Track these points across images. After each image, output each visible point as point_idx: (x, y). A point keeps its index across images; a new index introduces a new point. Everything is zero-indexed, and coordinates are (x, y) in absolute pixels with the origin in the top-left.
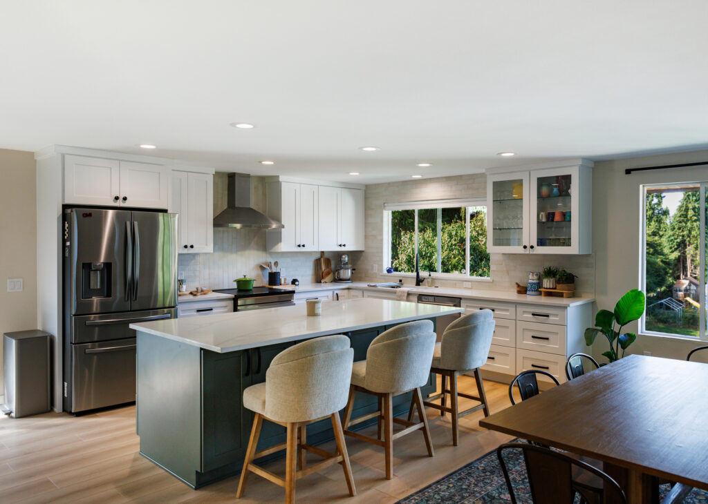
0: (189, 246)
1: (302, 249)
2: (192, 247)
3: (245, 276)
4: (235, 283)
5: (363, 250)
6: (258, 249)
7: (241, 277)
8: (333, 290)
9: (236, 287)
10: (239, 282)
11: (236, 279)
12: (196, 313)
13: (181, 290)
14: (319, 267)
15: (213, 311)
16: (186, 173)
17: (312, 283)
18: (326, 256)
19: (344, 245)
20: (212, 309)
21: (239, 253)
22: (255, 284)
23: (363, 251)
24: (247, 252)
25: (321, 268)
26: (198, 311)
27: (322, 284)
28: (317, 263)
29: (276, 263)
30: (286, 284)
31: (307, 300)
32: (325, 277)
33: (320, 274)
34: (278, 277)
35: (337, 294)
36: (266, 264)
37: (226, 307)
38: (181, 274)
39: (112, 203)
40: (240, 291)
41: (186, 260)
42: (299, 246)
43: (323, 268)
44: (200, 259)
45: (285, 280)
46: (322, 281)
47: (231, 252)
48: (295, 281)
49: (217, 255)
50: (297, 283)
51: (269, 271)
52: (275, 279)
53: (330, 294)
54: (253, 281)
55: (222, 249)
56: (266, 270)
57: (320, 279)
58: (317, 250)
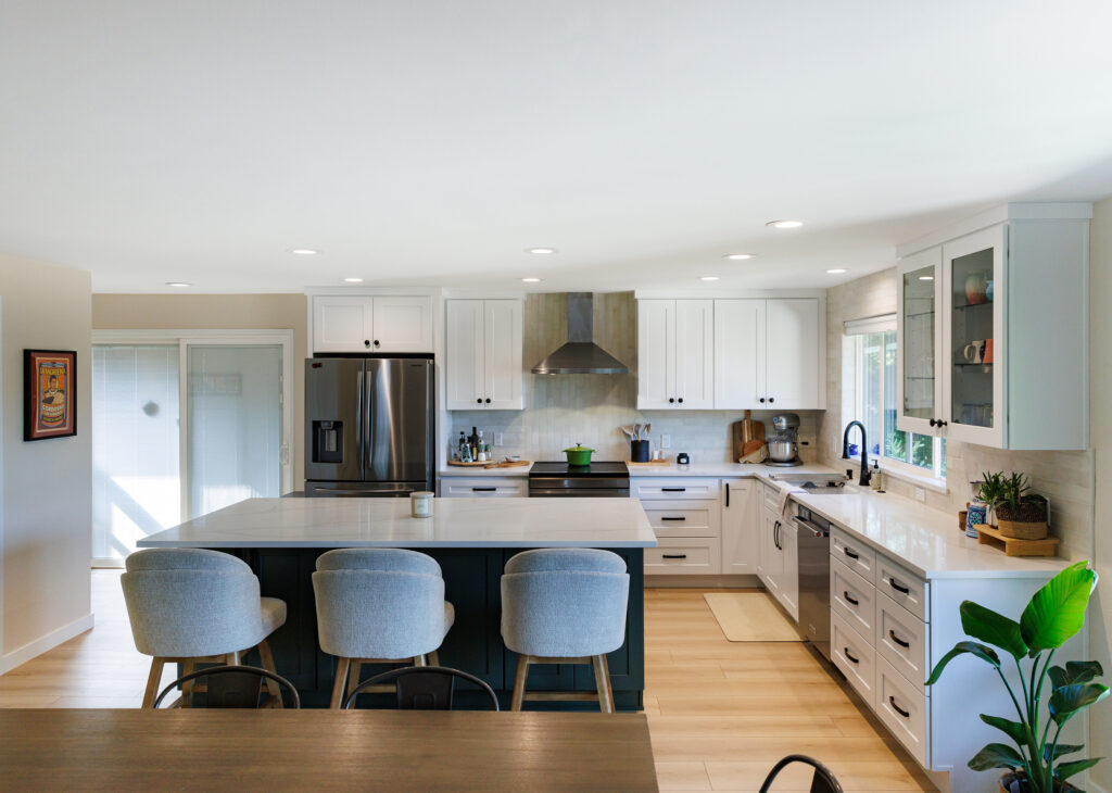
0: (484, 400)
1: (676, 406)
2: (488, 401)
3: (578, 445)
4: (565, 454)
5: (822, 407)
6: (620, 404)
7: (573, 446)
8: (720, 478)
9: (566, 460)
10: (571, 454)
11: (567, 447)
12: (472, 492)
13: (480, 458)
14: (737, 435)
15: (497, 492)
16: (482, 302)
18: (755, 417)
19: (771, 400)
20: (494, 489)
21: (588, 409)
22: (594, 458)
23: (824, 411)
24: (601, 409)
25: (742, 438)
26: (475, 490)
27: (742, 465)
28: (736, 428)
29: (648, 427)
30: (661, 461)
31: (664, 490)
32: (748, 454)
33: (741, 447)
34: (644, 449)
35: (727, 485)
36: (630, 427)
37: (516, 487)
38: (499, 437)
39: (363, 349)
40: (572, 466)
41: (505, 417)
42: (672, 401)
43: (747, 437)
44: (527, 417)
45: (661, 453)
46: (742, 460)
47: (575, 408)
48: (682, 456)
49: (551, 412)
50: (683, 460)
51: (633, 439)
52: (639, 451)
53: (714, 484)
54: (591, 452)
55: (559, 404)
56: (629, 436)
57: (737, 456)
58: (711, 408)
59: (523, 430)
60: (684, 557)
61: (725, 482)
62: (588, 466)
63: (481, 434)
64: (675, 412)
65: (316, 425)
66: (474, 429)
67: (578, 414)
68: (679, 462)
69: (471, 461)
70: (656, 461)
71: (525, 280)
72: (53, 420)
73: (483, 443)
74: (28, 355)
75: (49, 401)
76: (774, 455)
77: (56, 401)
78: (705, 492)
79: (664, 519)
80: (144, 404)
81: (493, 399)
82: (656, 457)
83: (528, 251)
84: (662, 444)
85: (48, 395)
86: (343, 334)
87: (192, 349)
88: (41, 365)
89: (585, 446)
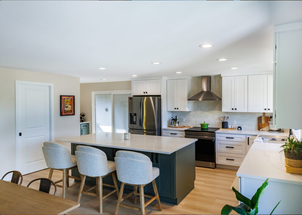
1: (234, 111)
3: (204, 122)
4: (200, 125)
6: (220, 110)
7: (203, 123)
8: (246, 135)
9: (200, 127)
10: (202, 125)
11: (201, 123)
14: (260, 121)
16: (176, 80)
17: (256, 130)
18: (266, 115)
20: (176, 134)
21: (210, 112)
22: (209, 126)
24: (214, 112)
25: (261, 122)
26: (171, 134)
27: (261, 131)
28: (260, 119)
29: (228, 117)
30: (231, 128)
31: (227, 138)
32: (263, 128)
33: (261, 125)
34: (226, 124)
35: (248, 138)
36: (222, 117)
37: (182, 134)
38: (184, 119)
39: (144, 94)
40: (202, 129)
41: (185, 113)
42: (233, 109)
43: (263, 122)
44: (191, 113)
45: (231, 126)
46: (261, 130)
47: (206, 111)
48: (239, 127)
49: (199, 112)
50: (239, 129)
51: (223, 121)
52: (224, 125)
53: (244, 137)
54: (208, 125)
55: (201, 110)
56: (222, 120)
57: (259, 128)
58: (247, 112)
59: (191, 118)
60: (233, 160)
61: (248, 136)
62: (207, 129)
63: (178, 118)
64: (234, 113)
65: (131, 114)
66: (176, 117)
67: (207, 113)
68: (238, 129)
69: (173, 126)
70: (230, 128)
71: (177, 73)
72: (68, 111)
73: (178, 121)
74: (61, 96)
75: (67, 107)
76: (271, 129)
77: (68, 107)
78: (240, 139)
79: (226, 147)
80: (105, 109)
81: (179, 108)
82: (230, 127)
83: (152, 63)
84: (233, 123)
85: (66, 106)
86: (139, 90)
87: (114, 95)
88: (64, 99)
89: (207, 122)
